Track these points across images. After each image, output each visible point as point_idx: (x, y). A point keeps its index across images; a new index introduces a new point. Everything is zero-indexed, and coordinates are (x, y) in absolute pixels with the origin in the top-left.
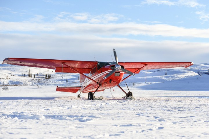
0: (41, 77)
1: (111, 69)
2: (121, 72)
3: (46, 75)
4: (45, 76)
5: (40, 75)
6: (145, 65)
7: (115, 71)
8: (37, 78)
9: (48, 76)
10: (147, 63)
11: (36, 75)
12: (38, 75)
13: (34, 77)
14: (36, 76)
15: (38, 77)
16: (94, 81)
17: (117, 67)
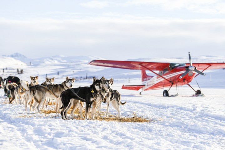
0: (12, 72)
1: (185, 70)
2: (194, 73)
3: (18, 70)
4: (16, 71)
5: (10, 69)
6: (209, 66)
7: (189, 71)
8: (6, 72)
9: (19, 70)
10: (211, 64)
11: (5, 69)
12: (7, 69)
13: (3, 72)
14: (5, 71)
15: (8, 72)
16: (167, 80)
17: (190, 68)
